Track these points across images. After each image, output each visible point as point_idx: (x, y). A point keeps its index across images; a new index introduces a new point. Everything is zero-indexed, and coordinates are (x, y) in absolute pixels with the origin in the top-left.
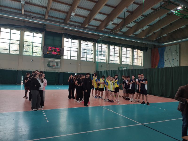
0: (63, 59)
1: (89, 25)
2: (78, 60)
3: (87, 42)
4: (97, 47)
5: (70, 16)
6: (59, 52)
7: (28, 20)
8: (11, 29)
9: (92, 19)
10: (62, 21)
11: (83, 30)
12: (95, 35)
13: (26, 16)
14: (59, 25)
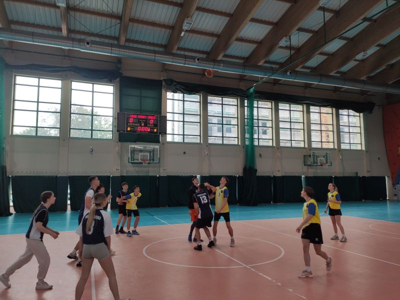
0: (165, 143)
1: (225, 56)
2: (202, 142)
3: (222, 98)
4: (246, 108)
5: (181, 33)
6: (156, 126)
7: (78, 49)
8: (39, 78)
9: (234, 37)
10: (161, 49)
11: (212, 66)
12: (242, 78)
13: (73, 40)
14: (153, 57)
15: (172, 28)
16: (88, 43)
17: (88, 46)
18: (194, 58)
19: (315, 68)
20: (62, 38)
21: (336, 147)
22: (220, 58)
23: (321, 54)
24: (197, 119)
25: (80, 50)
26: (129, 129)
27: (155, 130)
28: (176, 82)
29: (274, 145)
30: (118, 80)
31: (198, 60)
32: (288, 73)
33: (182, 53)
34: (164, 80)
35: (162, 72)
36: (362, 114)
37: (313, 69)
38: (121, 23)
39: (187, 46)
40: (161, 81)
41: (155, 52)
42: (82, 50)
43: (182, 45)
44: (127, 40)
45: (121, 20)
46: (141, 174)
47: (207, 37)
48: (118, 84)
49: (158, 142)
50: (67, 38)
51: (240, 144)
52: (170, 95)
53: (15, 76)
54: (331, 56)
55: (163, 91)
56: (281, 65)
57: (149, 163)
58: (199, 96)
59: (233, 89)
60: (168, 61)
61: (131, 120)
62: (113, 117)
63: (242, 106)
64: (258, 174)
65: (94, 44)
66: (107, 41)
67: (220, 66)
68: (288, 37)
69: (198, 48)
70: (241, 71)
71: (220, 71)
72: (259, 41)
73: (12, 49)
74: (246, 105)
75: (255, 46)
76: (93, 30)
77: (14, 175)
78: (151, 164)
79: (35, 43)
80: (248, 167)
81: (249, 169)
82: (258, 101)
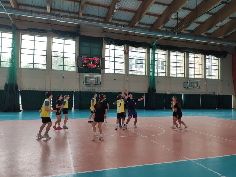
0: (104, 74)
1: (139, 23)
2: (125, 74)
3: (137, 48)
4: (151, 54)
5: (114, 11)
6: (99, 64)
7: (56, 20)
8: (34, 36)
9: (145, 13)
10: (102, 20)
11: (132, 30)
12: (149, 37)
13: (54, 15)
14: (98, 25)
15: (109, 7)
16: (62, 17)
17: (62, 18)
18: (121, 25)
19: (193, 31)
20: (47, 14)
21: (203, 78)
22: (136, 25)
23: (196, 22)
24: (122, 60)
25: (57, 20)
26: (84, 65)
27: (99, 66)
28: (111, 39)
29: (167, 76)
30: (78, 37)
31: (124, 26)
32: (176, 34)
33: (114, 22)
34: (104, 37)
35: (103, 33)
36: (219, 58)
37: (192, 32)
38: (80, 5)
39: (118, 17)
40: (102, 38)
41: (99, 22)
42: (58, 21)
43: (114, 17)
44: (84, 15)
45: (80, 3)
46: (91, 91)
47: (129, 13)
48: (78, 40)
49: (100, 73)
50: (50, 14)
51: (147, 75)
52: (107, 46)
53: (21, 35)
54: (202, 24)
55: (103, 44)
56: (173, 29)
57: (95, 85)
58: (124, 47)
59: (144, 43)
60: (107, 27)
61: (85, 61)
62: (75, 58)
63: (149, 53)
64: (157, 92)
65: (65, 17)
66: (72, 15)
67: (136, 29)
68: (176, 13)
69: (124, 19)
70: (148, 32)
71: (136, 32)
72: (159, 15)
73: (20, 20)
74: (151, 52)
75: (157, 18)
76: (64, 9)
77: (22, 90)
78: (96, 86)
79: (33, 17)
80: (151, 88)
81: (152, 90)
82: (158, 50)
